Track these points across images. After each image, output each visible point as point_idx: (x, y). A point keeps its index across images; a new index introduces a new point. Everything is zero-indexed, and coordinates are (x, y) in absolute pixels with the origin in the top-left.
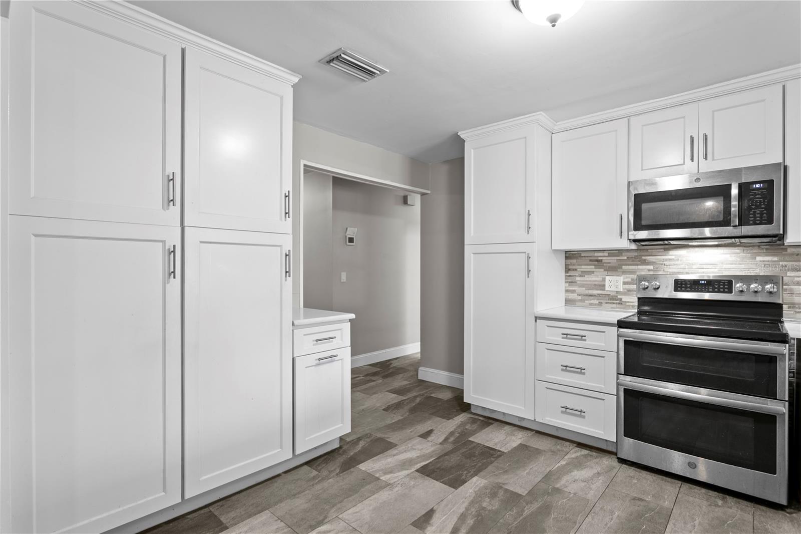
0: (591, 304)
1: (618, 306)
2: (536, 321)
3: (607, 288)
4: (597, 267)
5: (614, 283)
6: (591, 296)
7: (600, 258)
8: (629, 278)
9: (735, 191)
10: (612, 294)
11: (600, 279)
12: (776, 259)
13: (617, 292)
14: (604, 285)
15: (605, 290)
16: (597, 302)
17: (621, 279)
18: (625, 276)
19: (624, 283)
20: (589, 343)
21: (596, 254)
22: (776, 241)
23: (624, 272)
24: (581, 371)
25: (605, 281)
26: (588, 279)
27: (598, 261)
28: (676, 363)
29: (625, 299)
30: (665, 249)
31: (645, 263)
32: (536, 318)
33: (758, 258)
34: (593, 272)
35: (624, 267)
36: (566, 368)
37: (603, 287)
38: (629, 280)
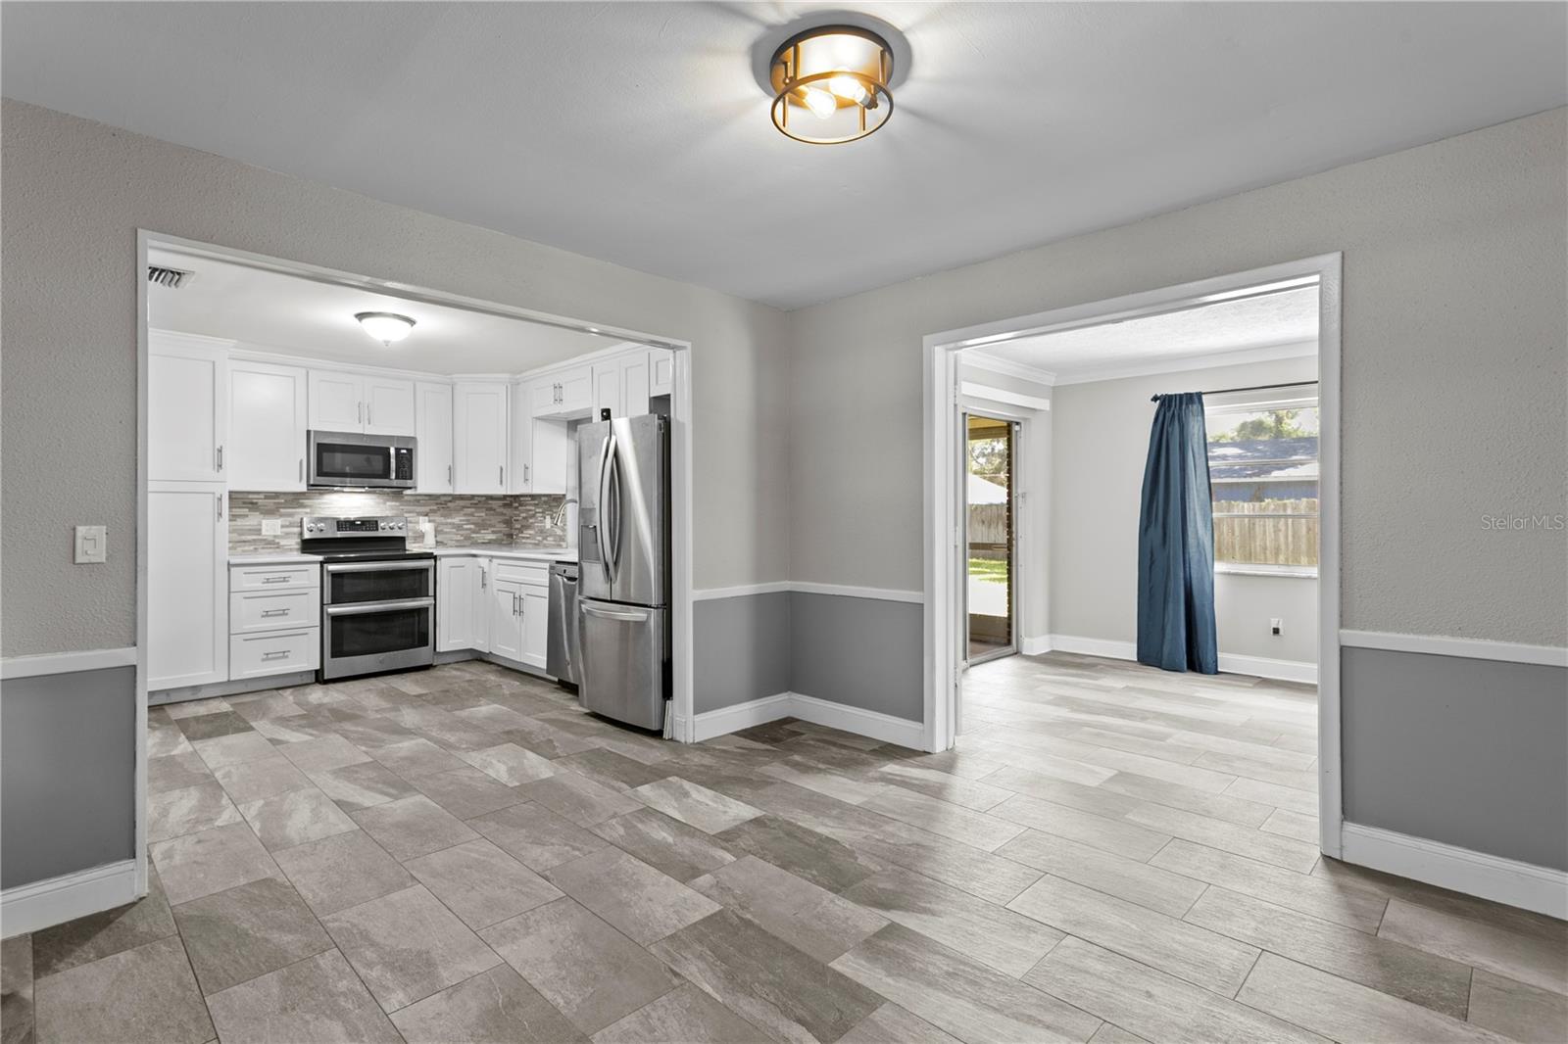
0: (243, 551)
1: (277, 550)
2: (229, 570)
3: (264, 532)
4: (250, 509)
5: (271, 526)
6: (244, 542)
7: (255, 501)
8: (287, 520)
9: (392, 451)
10: (271, 538)
11: (255, 523)
12: (397, 504)
13: (275, 536)
14: (260, 530)
15: (260, 534)
16: (252, 548)
17: (279, 522)
18: (282, 519)
19: (282, 526)
20: (292, 583)
21: (251, 496)
22: (397, 493)
23: (281, 516)
24: (284, 613)
25: (261, 525)
26: (239, 523)
27: (252, 503)
28: (362, 586)
29: (283, 542)
30: (321, 494)
31: (303, 506)
32: (230, 565)
33: (388, 503)
34: (247, 516)
35: (282, 510)
36: (267, 614)
37: (259, 531)
38: (288, 524)
